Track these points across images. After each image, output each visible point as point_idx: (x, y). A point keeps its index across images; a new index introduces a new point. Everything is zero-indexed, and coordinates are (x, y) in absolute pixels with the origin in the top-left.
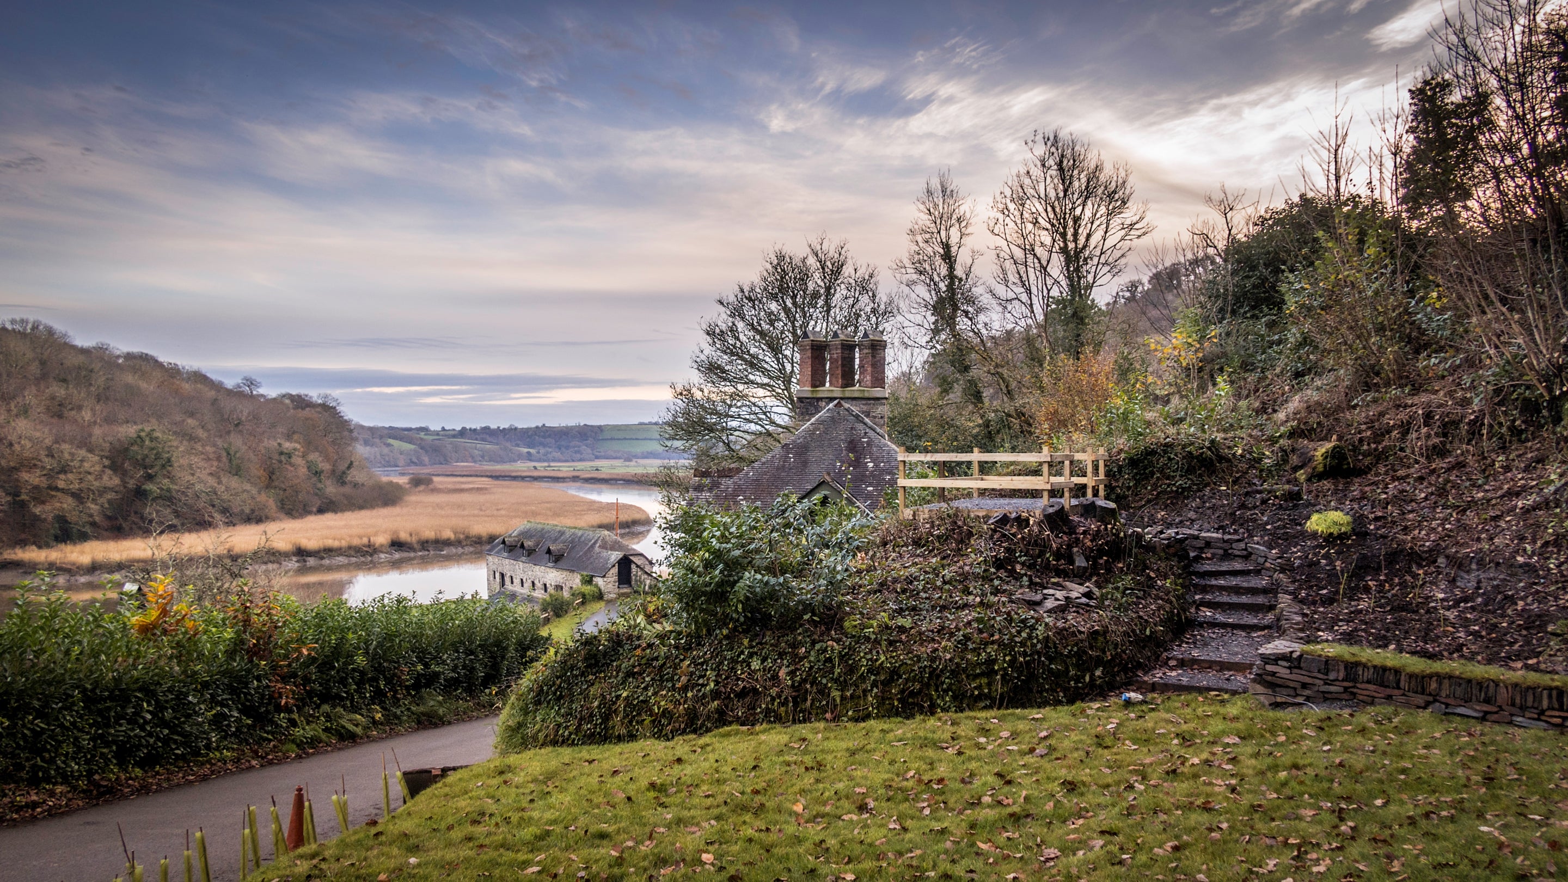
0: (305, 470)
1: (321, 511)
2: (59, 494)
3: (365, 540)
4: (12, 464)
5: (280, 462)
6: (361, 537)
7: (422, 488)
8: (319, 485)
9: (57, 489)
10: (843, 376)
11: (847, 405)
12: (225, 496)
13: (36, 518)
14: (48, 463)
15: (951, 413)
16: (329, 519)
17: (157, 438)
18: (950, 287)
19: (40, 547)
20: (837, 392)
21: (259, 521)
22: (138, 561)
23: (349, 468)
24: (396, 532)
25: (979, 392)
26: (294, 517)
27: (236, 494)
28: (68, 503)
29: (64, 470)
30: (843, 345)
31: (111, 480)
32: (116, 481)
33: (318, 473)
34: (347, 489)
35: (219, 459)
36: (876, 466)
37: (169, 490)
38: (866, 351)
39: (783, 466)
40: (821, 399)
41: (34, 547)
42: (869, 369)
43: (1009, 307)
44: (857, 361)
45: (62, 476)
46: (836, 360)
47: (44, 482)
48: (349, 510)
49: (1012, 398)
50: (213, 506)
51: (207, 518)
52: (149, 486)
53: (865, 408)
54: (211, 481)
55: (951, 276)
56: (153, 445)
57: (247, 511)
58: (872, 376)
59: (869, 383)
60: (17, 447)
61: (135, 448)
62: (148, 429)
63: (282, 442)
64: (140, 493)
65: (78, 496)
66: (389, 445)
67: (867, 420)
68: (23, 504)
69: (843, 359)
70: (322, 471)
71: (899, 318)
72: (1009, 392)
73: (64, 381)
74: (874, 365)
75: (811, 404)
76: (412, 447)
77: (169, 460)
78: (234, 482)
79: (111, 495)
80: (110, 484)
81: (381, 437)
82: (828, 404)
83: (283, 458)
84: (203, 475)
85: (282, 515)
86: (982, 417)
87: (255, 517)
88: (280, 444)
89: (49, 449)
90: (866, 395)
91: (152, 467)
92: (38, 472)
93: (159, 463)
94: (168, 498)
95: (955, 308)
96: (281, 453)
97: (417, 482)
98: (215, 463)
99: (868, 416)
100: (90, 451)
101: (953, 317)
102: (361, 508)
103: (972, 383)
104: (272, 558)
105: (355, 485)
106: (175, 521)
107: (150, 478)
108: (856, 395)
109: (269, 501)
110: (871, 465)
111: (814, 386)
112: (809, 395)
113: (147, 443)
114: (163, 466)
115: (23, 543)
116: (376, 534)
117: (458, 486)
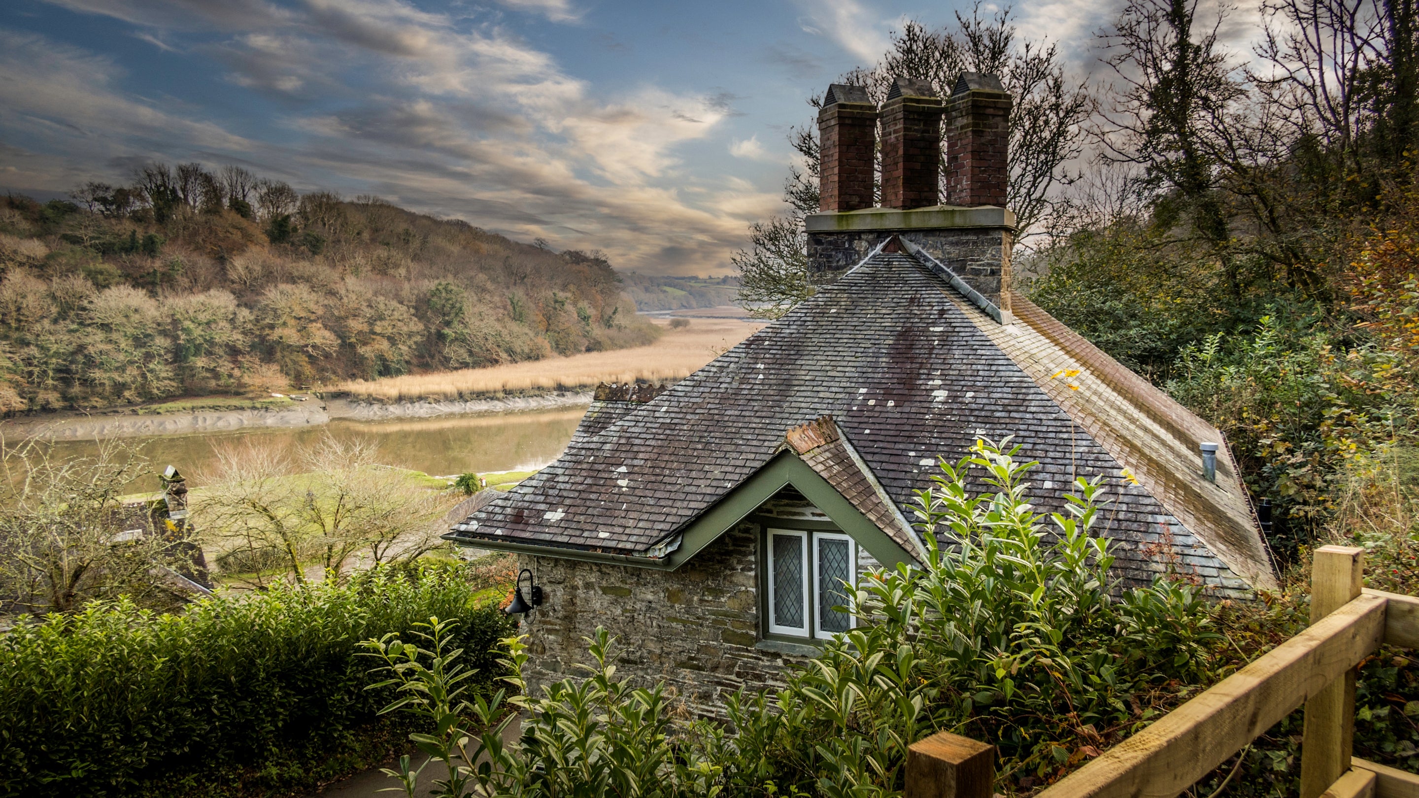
0: (576, 315)
1: (589, 350)
2: (378, 338)
3: (614, 378)
4: (343, 314)
5: (555, 309)
6: (610, 375)
7: (680, 328)
8: (588, 328)
9: (375, 333)
10: (909, 182)
11: (913, 247)
12: (508, 339)
13: (363, 358)
14: (369, 312)
15: (1173, 257)
16: (594, 358)
17: (451, 291)
18: (1180, 64)
19: (366, 380)
20: (893, 219)
21: (537, 359)
22: (433, 394)
23: (614, 313)
24: (640, 371)
25: (1220, 223)
26: (567, 356)
27: (518, 337)
28: (385, 345)
29: (381, 318)
30: (906, 109)
31: (417, 326)
32: (421, 326)
33: (585, 318)
34: (612, 332)
35: (505, 308)
36: (953, 398)
37: (462, 334)
38: (961, 122)
39: (737, 392)
40: (858, 234)
41: (361, 381)
42: (968, 162)
43: (1276, 94)
44: (944, 145)
45: (378, 323)
46: (895, 147)
47: (366, 328)
48: (612, 349)
49: (1277, 231)
50: (499, 346)
51: (495, 356)
52: (446, 331)
53: (954, 252)
54: (498, 327)
55: (1183, 44)
56: (449, 296)
57: (527, 350)
58: (974, 179)
59: (966, 195)
60: (345, 300)
61: (435, 299)
62: (444, 283)
63: (556, 291)
64: (441, 337)
65: (391, 340)
66: (665, 292)
67: (958, 280)
68: (352, 346)
69: (909, 142)
70: (589, 317)
71: (1095, 117)
72: (1273, 221)
73: (388, 244)
74: (977, 154)
75: (837, 247)
76: (683, 293)
77: (461, 309)
78: (515, 327)
79: (418, 338)
80: (415, 329)
81: (658, 285)
82: (872, 244)
83: (557, 306)
84: (492, 321)
85: (555, 354)
86: (1225, 261)
87: (534, 356)
88: (555, 294)
89: (369, 301)
90: (959, 221)
91: (448, 314)
92: (361, 320)
93: (454, 311)
94: (461, 340)
95: (1187, 93)
96: (556, 302)
97: (676, 324)
98: (502, 311)
99: (961, 270)
100: (401, 303)
101: (1183, 107)
102: (622, 347)
103: (1210, 207)
104: (537, 392)
105: (619, 328)
106: (468, 360)
107: (448, 324)
108: (934, 223)
109: (544, 343)
110: (941, 395)
111: (845, 205)
112: (833, 227)
113: (444, 294)
114: (457, 314)
115: (353, 377)
116: (624, 372)
117: (710, 328)
